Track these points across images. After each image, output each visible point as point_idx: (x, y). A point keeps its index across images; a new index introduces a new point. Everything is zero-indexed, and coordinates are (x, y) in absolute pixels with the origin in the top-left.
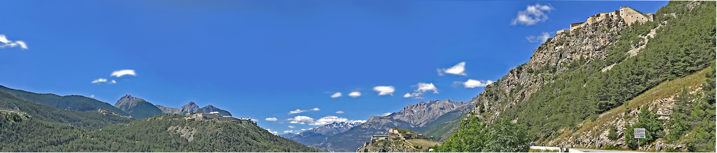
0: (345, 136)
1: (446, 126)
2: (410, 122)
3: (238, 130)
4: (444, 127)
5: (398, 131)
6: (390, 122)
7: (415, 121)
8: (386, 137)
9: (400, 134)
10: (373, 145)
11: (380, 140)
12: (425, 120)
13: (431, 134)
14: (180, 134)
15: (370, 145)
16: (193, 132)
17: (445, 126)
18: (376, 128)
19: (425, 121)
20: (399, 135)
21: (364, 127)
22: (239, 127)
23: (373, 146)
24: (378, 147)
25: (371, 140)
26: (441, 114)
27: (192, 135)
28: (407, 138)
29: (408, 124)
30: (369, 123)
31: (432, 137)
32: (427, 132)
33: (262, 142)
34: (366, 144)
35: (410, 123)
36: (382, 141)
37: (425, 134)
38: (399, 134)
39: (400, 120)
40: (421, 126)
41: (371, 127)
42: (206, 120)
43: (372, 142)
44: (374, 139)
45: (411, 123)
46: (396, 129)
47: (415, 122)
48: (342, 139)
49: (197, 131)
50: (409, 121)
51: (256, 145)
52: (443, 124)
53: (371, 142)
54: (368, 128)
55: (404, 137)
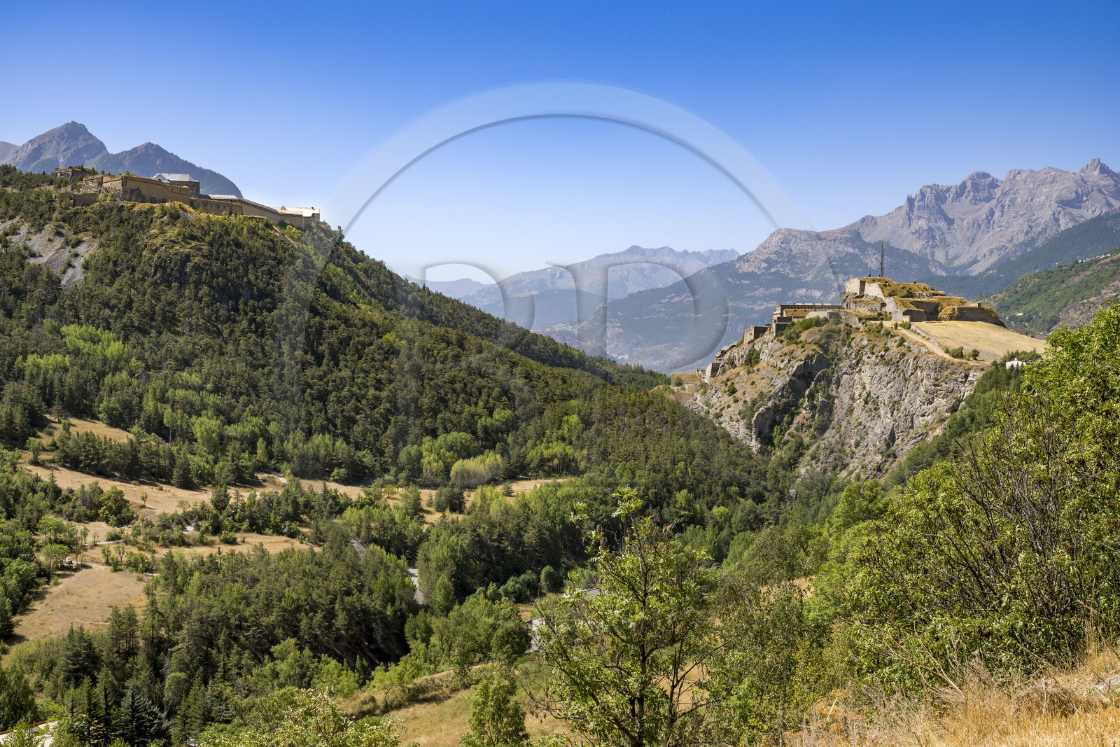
0: (674, 300)
1: (1082, 276)
2: (933, 255)
3: (267, 252)
4: (1077, 280)
5: (884, 286)
6: (850, 254)
7: (952, 253)
8: (831, 311)
9: (892, 298)
10: (782, 338)
11: (811, 319)
12: (993, 246)
13: (1018, 304)
14: (26, 253)
15: (768, 336)
16: (81, 249)
17: (1077, 273)
18: (792, 276)
19: (991, 252)
20: (884, 305)
21: (746, 268)
22: (272, 240)
23: (781, 342)
24: (800, 345)
25: (775, 317)
26: (1065, 224)
27: (78, 263)
28: (915, 317)
29: (921, 260)
30: (766, 256)
31: (1021, 314)
32: (1000, 296)
33: (363, 307)
34: (753, 332)
35: (929, 258)
36: (818, 322)
37: (990, 305)
38: (887, 300)
39: (892, 245)
40: (976, 270)
41: (773, 270)
42: (139, 207)
43: (777, 325)
44: (785, 315)
45: (933, 260)
46: (874, 281)
47: (950, 257)
48: (662, 312)
49: (102, 245)
50: (928, 251)
51: (338, 317)
52: (1072, 264)
53: (774, 326)
54: (763, 273)
55: (905, 314)
